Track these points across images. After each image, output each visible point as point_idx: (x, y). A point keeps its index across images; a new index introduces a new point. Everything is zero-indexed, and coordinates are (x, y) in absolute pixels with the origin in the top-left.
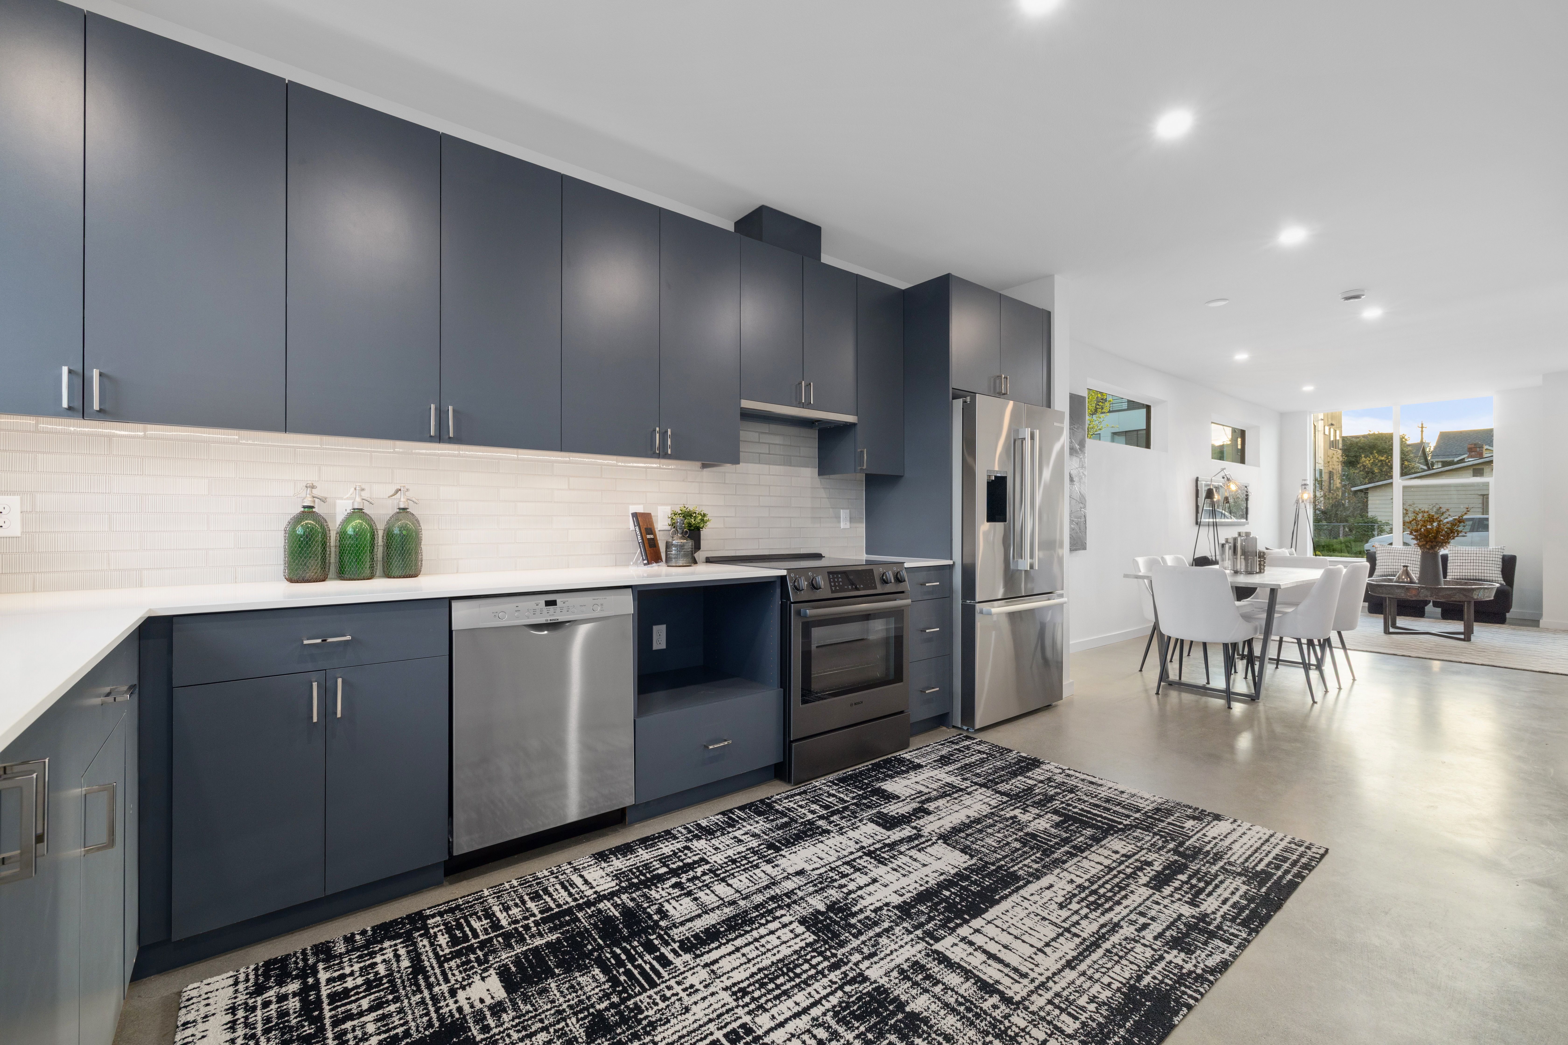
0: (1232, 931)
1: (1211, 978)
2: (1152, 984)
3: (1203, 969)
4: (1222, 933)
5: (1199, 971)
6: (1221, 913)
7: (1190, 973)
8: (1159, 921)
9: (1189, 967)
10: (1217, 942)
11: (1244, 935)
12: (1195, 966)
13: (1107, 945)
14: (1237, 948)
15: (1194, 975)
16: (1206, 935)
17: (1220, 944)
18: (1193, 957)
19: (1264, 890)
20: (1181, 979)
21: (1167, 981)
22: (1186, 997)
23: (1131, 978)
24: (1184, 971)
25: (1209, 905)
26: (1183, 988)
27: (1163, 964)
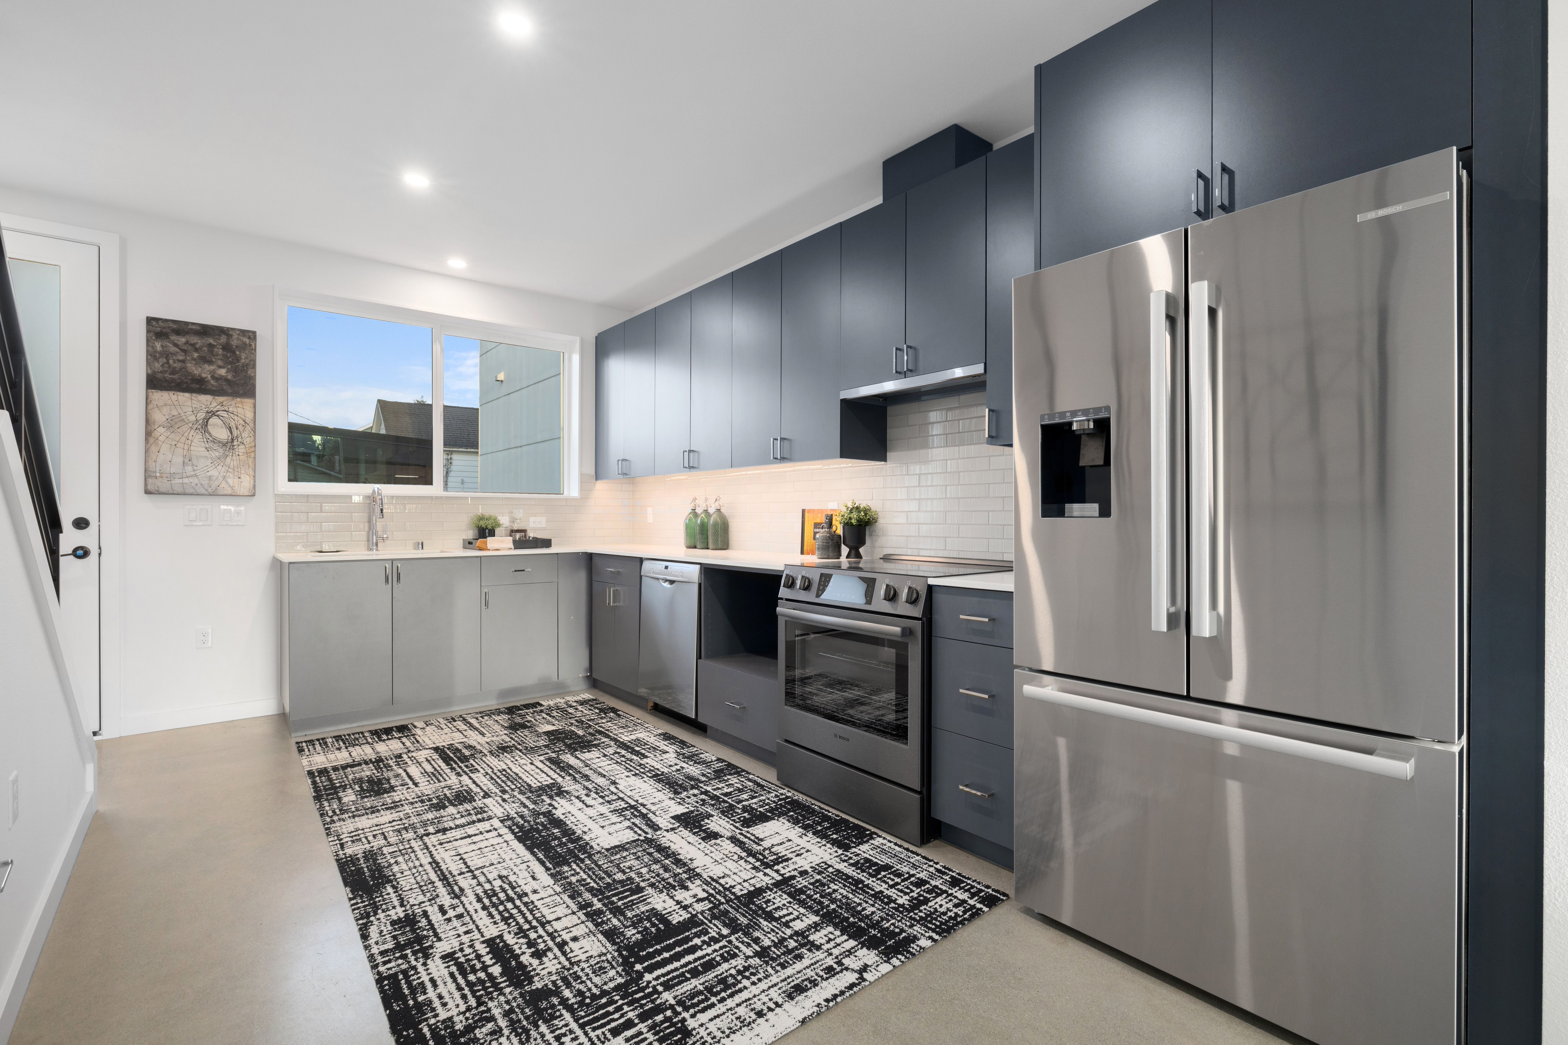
0: (393, 964)
1: (361, 922)
2: (384, 890)
3: (372, 922)
4: (397, 955)
5: (372, 919)
6: (421, 969)
7: (376, 914)
8: (443, 922)
9: (381, 915)
10: (390, 945)
11: (381, 969)
12: (379, 919)
13: (439, 884)
14: (373, 955)
15: (372, 914)
16: (402, 943)
17: (386, 947)
18: (388, 922)
19: (426, 1030)
20: (376, 908)
21: (380, 898)
22: (359, 901)
23: (398, 883)
24: (380, 911)
25: (438, 968)
26: (367, 903)
27: (396, 903)
